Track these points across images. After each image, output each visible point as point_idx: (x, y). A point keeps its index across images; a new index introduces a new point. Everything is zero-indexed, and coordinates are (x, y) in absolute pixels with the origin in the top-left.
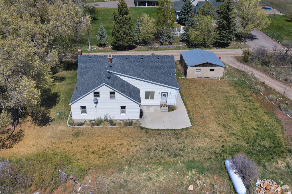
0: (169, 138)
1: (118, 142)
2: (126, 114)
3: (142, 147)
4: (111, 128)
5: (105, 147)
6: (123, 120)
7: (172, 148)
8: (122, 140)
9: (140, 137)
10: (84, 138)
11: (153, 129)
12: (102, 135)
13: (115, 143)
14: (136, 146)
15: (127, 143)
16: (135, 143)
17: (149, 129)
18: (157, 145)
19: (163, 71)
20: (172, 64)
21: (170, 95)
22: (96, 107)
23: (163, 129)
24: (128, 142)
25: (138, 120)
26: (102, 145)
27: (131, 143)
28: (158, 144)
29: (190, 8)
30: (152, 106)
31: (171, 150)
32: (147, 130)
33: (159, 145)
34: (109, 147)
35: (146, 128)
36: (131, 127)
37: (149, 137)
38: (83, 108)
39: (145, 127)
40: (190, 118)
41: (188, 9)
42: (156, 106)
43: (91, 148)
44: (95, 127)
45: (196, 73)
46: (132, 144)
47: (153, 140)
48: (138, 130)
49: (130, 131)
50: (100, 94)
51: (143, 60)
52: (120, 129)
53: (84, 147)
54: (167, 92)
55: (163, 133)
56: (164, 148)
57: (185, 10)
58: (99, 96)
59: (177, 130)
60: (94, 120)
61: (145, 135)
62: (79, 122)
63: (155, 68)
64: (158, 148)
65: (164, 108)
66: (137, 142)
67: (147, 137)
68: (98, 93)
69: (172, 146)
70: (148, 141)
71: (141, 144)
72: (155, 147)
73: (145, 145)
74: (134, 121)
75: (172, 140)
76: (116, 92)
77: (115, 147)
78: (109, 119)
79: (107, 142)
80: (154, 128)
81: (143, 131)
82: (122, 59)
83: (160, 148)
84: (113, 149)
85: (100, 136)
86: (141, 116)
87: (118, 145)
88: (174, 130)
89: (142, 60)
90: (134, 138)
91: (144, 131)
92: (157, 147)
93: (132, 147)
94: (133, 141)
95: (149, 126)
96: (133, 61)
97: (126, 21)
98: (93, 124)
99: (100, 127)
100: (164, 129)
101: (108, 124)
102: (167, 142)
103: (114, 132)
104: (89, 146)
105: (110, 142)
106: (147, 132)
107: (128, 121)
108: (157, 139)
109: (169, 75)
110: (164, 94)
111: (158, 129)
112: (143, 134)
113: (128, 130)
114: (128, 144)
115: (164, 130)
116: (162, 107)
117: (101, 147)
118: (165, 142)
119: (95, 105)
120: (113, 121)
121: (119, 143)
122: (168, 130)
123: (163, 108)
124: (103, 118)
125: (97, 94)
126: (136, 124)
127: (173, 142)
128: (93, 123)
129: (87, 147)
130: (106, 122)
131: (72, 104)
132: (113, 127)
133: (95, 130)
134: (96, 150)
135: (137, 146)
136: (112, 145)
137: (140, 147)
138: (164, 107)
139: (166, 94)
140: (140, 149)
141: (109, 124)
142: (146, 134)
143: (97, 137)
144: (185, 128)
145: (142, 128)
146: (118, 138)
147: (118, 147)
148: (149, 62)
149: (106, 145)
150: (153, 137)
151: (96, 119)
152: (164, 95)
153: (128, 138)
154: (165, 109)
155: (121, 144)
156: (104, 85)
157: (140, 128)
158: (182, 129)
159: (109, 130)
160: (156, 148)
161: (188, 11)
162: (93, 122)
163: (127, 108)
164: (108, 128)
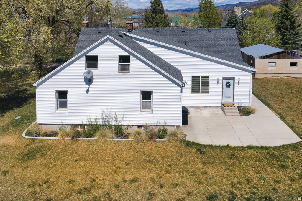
0: (259, 166)
1: (126, 173)
2: (152, 111)
3: (192, 189)
4: (116, 142)
5: (89, 186)
6: (146, 127)
7: (277, 192)
8: (138, 169)
9: (185, 164)
10: (45, 162)
11: (214, 146)
12: (91, 157)
13: (119, 178)
14: (175, 185)
15: (149, 176)
16: (173, 177)
17: (205, 146)
18: (233, 185)
19: (220, 50)
20: (234, 40)
21: (239, 83)
22: (87, 91)
23: (239, 147)
24: (154, 175)
25: (178, 126)
26: (81, 182)
27: (160, 177)
28: (235, 180)
29: (236, 20)
30: (206, 107)
31: (277, 197)
32: (201, 149)
33: (239, 183)
34: (99, 188)
35: (198, 144)
36: (163, 142)
37: (208, 163)
38: (63, 95)
39: (196, 142)
40: (291, 127)
41: (234, 21)
42: (213, 107)
43: (49, 187)
44: (80, 140)
45: (269, 68)
46: (163, 180)
47: (220, 170)
48: (179, 147)
49: (160, 149)
50: (99, 62)
51: (185, 34)
52: (137, 146)
53: (32, 185)
54: (233, 79)
55: (242, 154)
56: (254, 193)
57: (231, 23)
58: (95, 66)
59: (274, 148)
60: (83, 126)
61: (198, 158)
62: (49, 129)
63: (206, 45)
64: (238, 193)
65: (231, 109)
66: (177, 175)
67: (204, 164)
68: (95, 58)
69: (276, 187)
70: (206, 173)
71: (187, 181)
72: (229, 189)
73: (199, 183)
74: (170, 130)
75: (269, 169)
76: (132, 58)
77: (117, 186)
78: (114, 123)
79: (97, 174)
80: (216, 143)
81: (191, 149)
82: (151, 33)
83: (243, 192)
84: (108, 194)
85: (84, 159)
86: (185, 121)
87: (125, 181)
88: (266, 148)
89: (182, 33)
90: (169, 165)
91: (194, 151)
92: (233, 190)
93: (164, 189)
94: (168, 172)
95: (204, 140)
96: (168, 35)
97: (160, 20)
98: (78, 135)
99: (92, 141)
100: (241, 145)
101: (111, 134)
102: (258, 177)
103: (122, 151)
104: (46, 182)
105: (104, 174)
106: (201, 153)
107: (156, 130)
108: (229, 169)
109: (230, 54)
110: (228, 81)
111: (228, 146)
112: (193, 156)
113: (156, 147)
114: (153, 180)
115: (242, 148)
116: (226, 108)
117: (77, 188)
118: (253, 176)
119: (87, 87)
120: (124, 128)
121: (129, 177)
122: (250, 147)
123: (228, 109)
124: (100, 122)
125: (92, 61)
126: (174, 134)
127: (274, 176)
128: (78, 132)
129: (40, 185)
130: (107, 131)
131: (39, 85)
132: (121, 142)
133: (77, 146)
134: (61, 193)
135: (177, 185)
136: (107, 183)
137: (188, 189)
138: (230, 107)
139: (231, 82)
140: (185, 196)
141: (113, 135)
142: (200, 156)
143: (76, 161)
144: (290, 145)
145: (189, 144)
146: (127, 164)
147: (124, 189)
148: (195, 36)
149: (94, 180)
150: (220, 164)
151: (85, 122)
152: (228, 85)
153: (155, 165)
154: (232, 111)
155: (133, 181)
156: (108, 39)
157: (183, 144)
158: (283, 146)
159: (109, 147)
160: (232, 193)
161: (235, 24)
162: (80, 129)
163: (154, 96)
164: (109, 142)
